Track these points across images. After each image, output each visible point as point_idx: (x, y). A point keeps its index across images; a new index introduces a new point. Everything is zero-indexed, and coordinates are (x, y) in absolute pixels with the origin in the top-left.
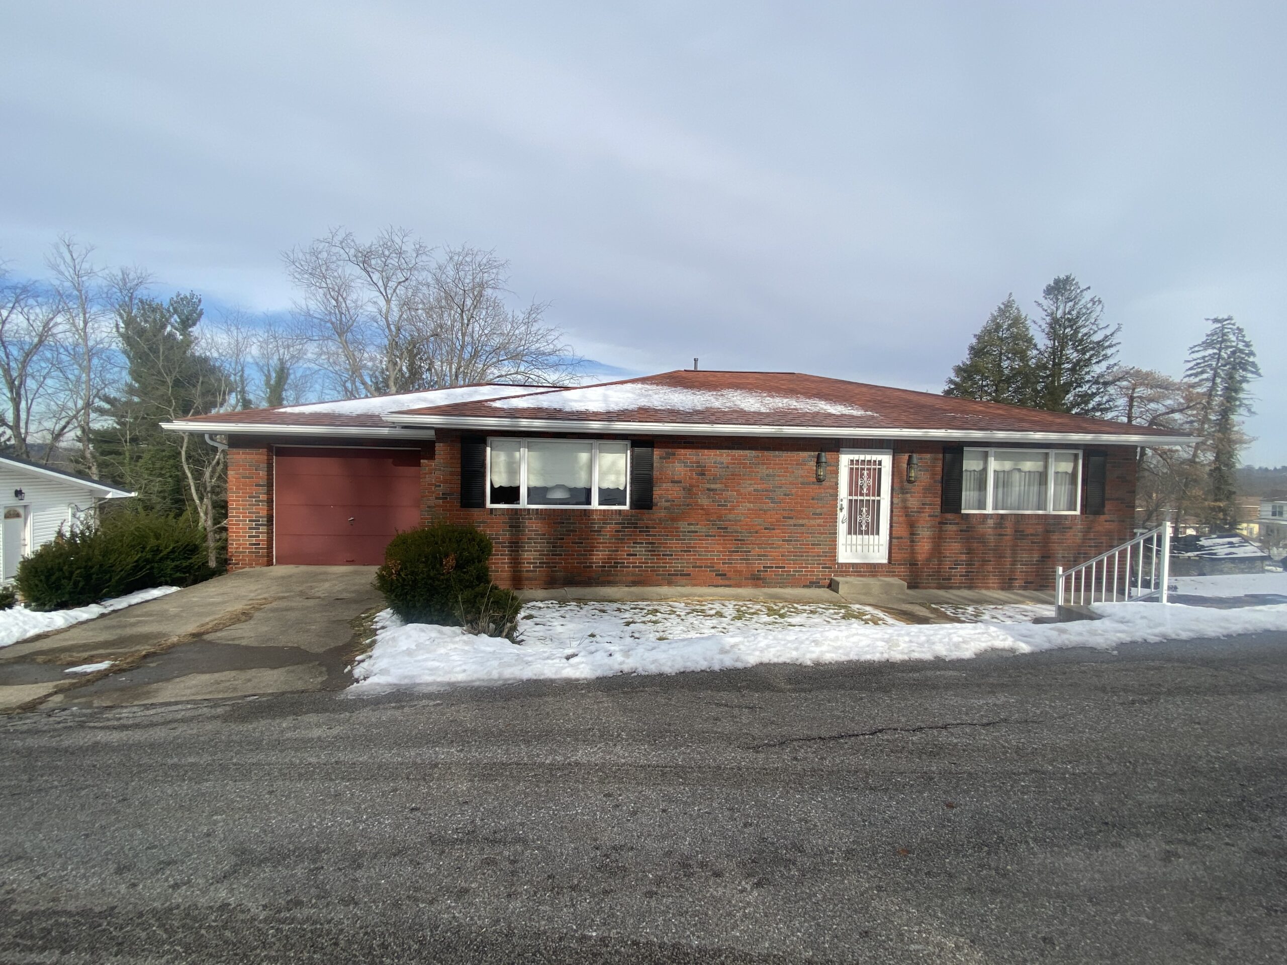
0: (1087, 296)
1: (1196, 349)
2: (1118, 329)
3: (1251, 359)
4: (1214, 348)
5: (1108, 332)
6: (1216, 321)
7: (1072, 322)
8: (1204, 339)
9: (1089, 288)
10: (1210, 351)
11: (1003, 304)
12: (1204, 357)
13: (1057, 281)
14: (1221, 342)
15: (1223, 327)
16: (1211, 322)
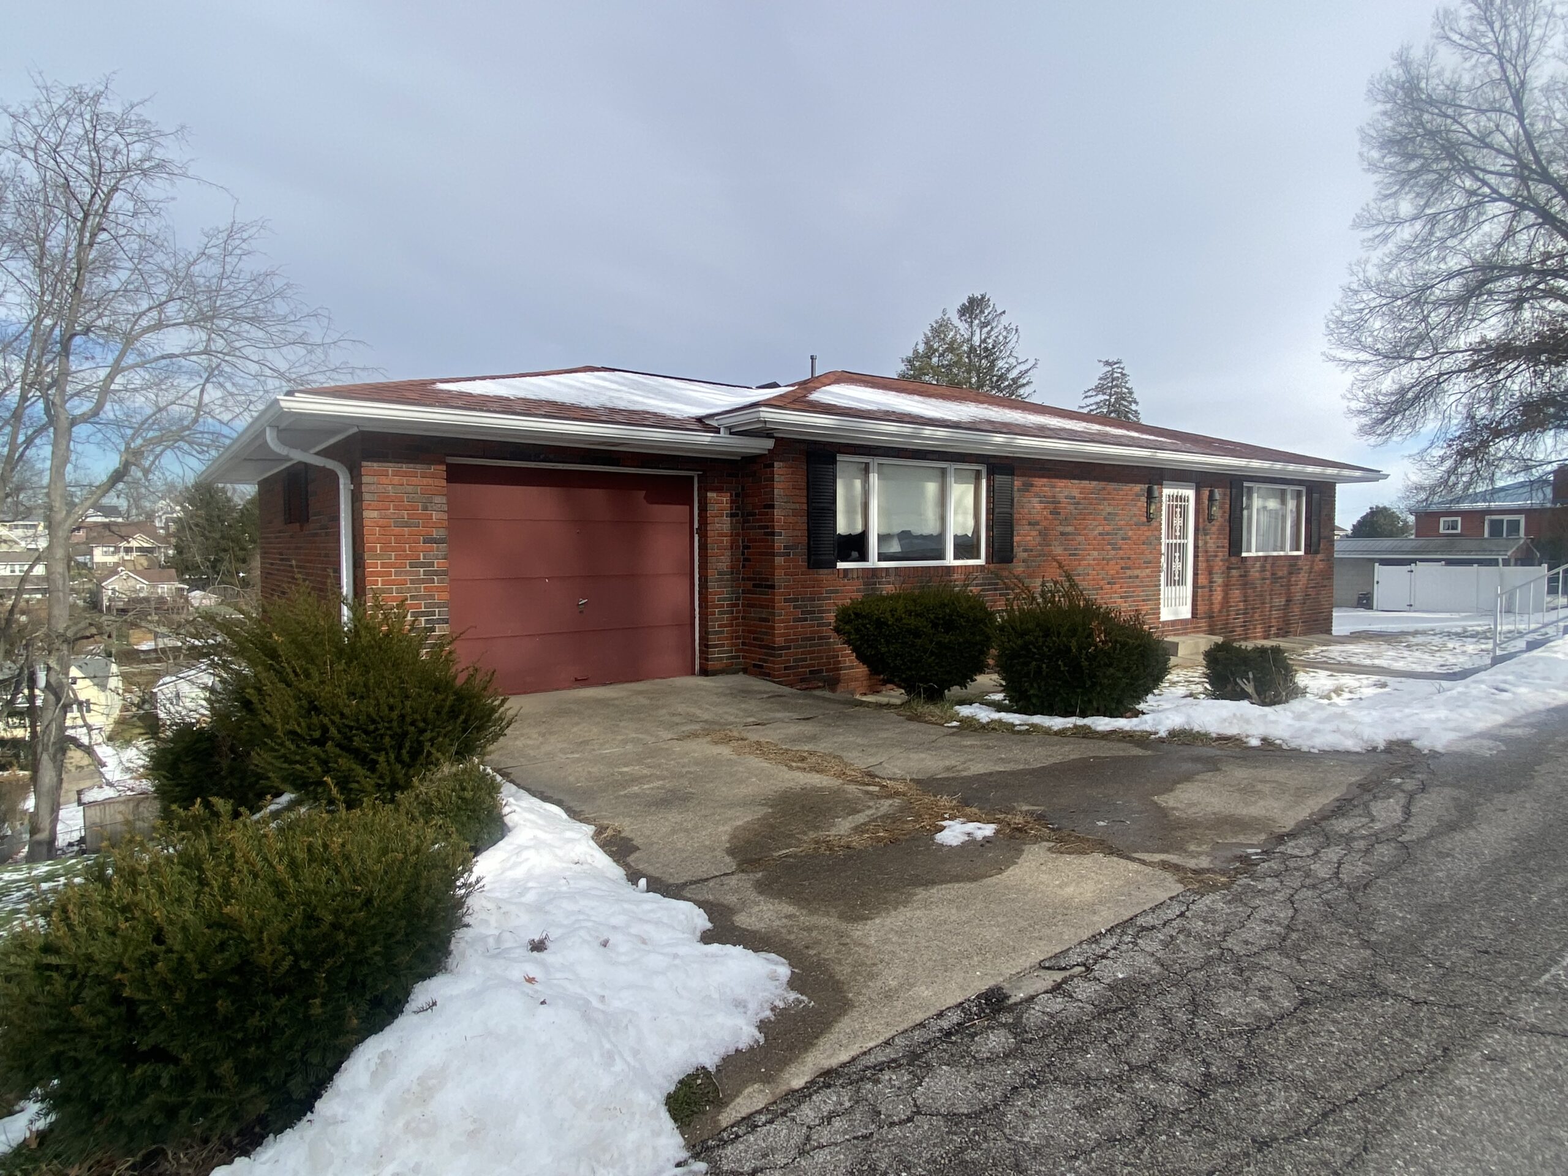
0: (1004, 320)
1: (1089, 394)
2: (1034, 366)
3: (1134, 407)
4: (1104, 394)
5: (1023, 367)
6: (1107, 363)
7: (989, 353)
8: (1097, 382)
9: (1004, 312)
10: (1101, 397)
11: (937, 322)
12: (1097, 403)
13: (972, 301)
14: (1112, 387)
15: (1113, 371)
16: (1102, 364)
